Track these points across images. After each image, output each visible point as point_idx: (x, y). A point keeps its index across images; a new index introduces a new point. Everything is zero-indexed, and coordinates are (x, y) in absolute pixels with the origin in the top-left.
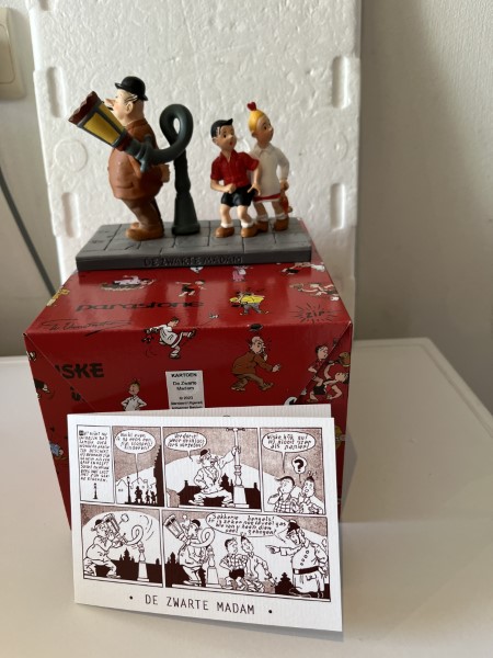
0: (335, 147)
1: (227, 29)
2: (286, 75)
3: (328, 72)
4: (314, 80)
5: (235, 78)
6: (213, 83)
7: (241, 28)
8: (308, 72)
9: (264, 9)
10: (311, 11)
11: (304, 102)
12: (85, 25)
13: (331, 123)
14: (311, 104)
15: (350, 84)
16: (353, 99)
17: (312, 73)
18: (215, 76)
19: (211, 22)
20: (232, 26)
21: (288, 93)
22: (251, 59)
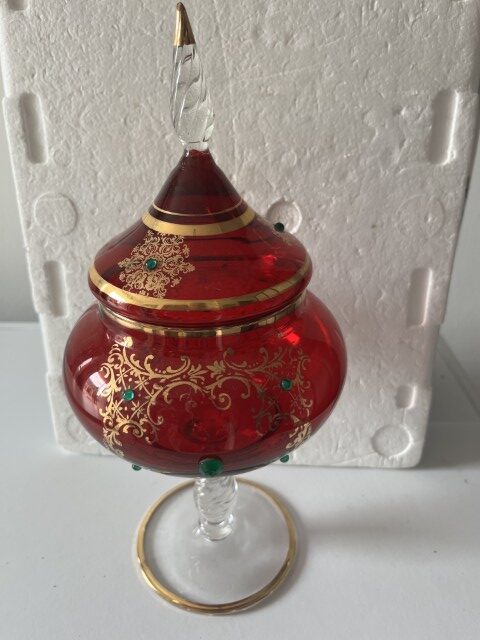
0: (426, 219)
1: (280, 44)
2: (363, 115)
3: (427, 112)
4: (405, 122)
5: (287, 118)
6: (255, 122)
7: (300, 43)
8: (397, 111)
9: (338, 15)
10: (411, 20)
11: (386, 155)
12: (72, 32)
13: (423, 185)
14: (397, 157)
15: (460, 130)
16: (460, 152)
17: (403, 112)
18: (257, 114)
19: (256, 33)
20: (288, 39)
21: (364, 141)
22: (313, 90)
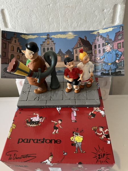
2: (94, 12)
3: (111, 10)
4: (105, 13)
6: (65, 14)
11: (101, 22)
15: (120, 15)
16: (120, 21)
21: (95, 19)
22: (81, 5)
